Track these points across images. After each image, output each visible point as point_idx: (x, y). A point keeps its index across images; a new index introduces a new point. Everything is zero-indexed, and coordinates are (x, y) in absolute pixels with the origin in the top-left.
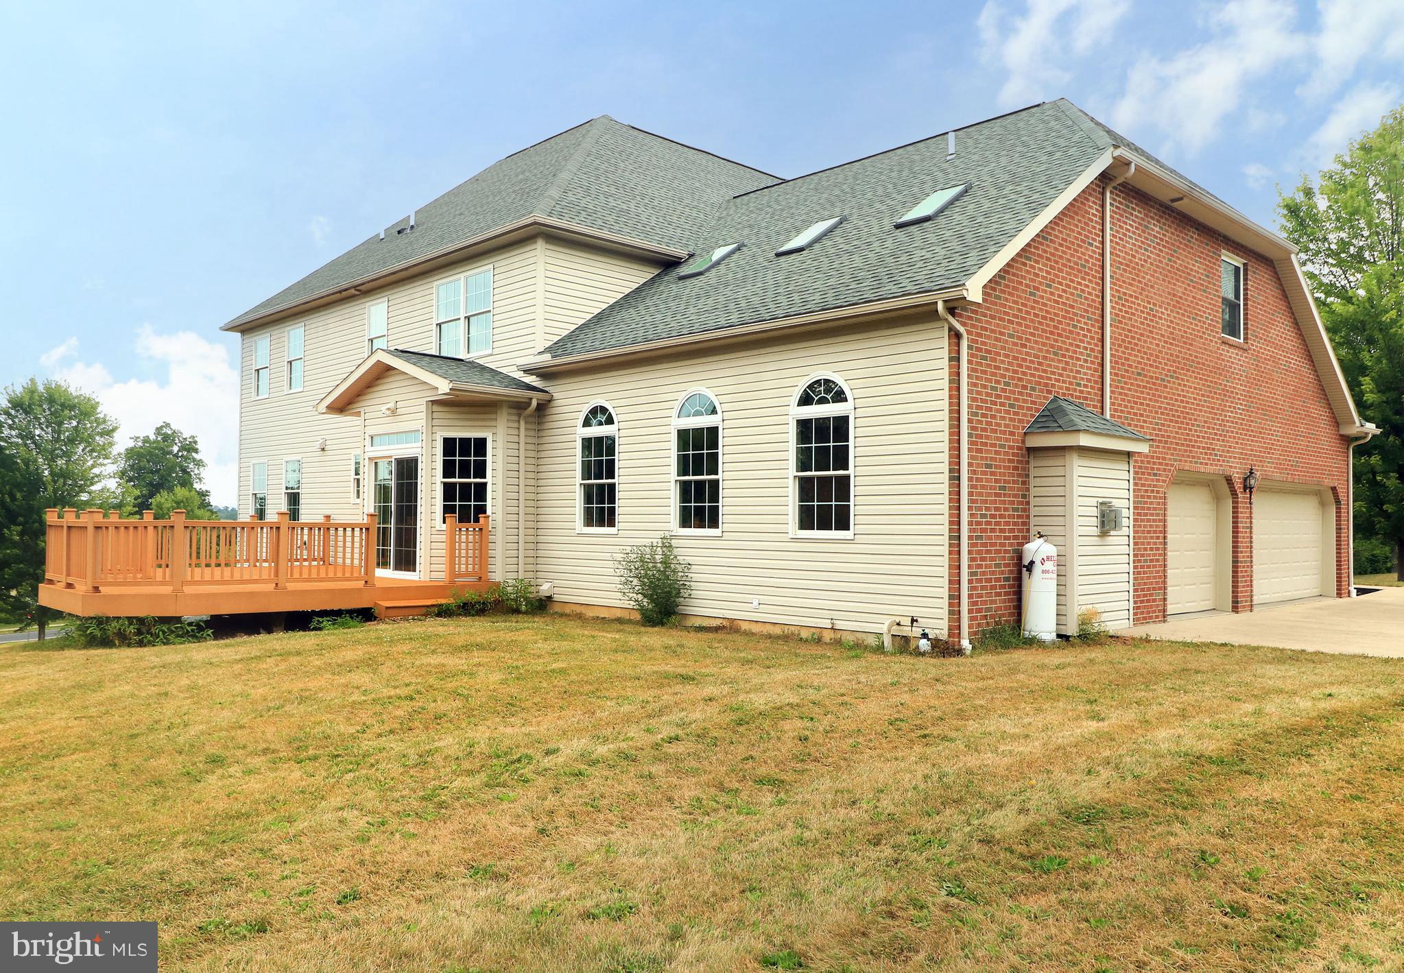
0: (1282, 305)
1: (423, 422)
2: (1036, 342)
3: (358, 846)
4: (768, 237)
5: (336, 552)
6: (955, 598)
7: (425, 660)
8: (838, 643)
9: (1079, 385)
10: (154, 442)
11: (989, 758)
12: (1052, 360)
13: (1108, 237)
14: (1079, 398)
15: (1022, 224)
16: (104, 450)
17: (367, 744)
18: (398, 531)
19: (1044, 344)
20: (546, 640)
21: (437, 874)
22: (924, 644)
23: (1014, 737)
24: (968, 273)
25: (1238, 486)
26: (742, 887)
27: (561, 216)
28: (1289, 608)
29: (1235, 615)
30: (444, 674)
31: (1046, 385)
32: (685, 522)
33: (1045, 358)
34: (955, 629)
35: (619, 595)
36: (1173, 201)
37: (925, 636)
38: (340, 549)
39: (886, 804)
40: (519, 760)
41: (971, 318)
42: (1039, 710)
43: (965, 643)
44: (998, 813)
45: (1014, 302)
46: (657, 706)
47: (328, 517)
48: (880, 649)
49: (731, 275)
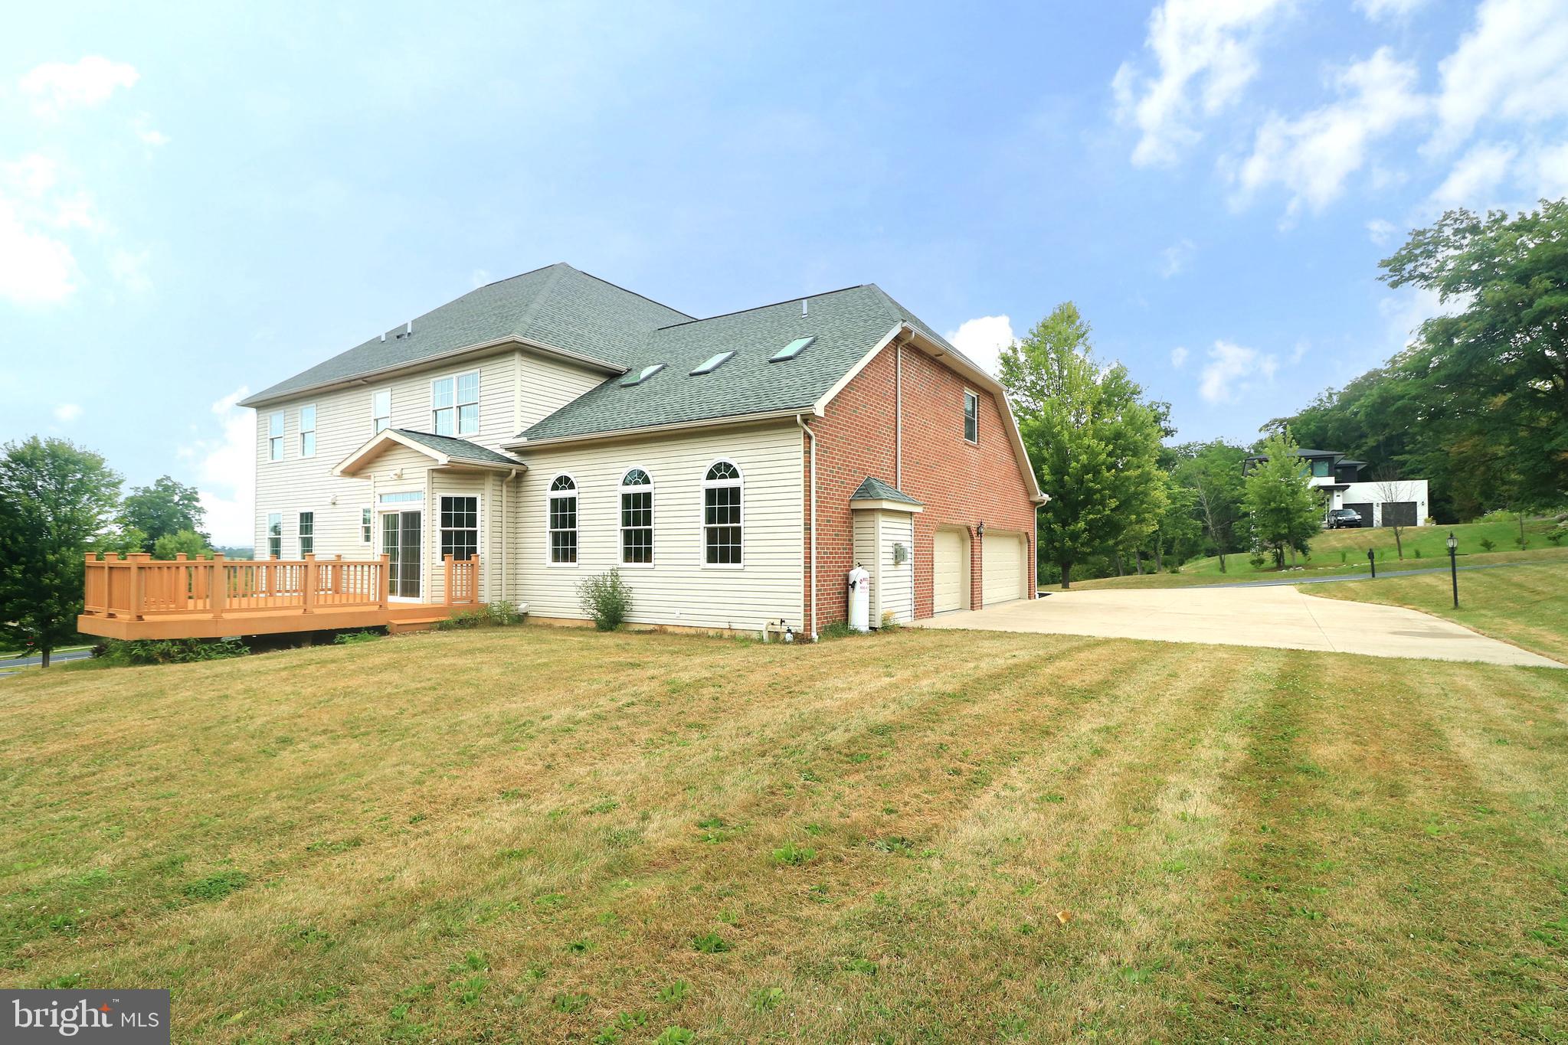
0: (998, 422)
1: (426, 485)
2: (857, 442)
3: (418, 787)
4: (684, 361)
5: (348, 583)
6: (808, 606)
7: (439, 662)
8: (733, 638)
9: (882, 469)
10: (155, 492)
11: (828, 702)
12: (867, 454)
13: (899, 377)
14: (882, 478)
15: (849, 367)
16: (110, 499)
17: (406, 722)
18: (404, 567)
19: (862, 444)
20: (529, 644)
21: (479, 799)
22: (789, 637)
23: (843, 690)
24: (816, 397)
25: (974, 533)
26: (684, 787)
27: (533, 337)
28: (1002, 606)
29: (972, 612)
30: (457, 671)
31: (863, 469)
32: (627, 559)
33: (862, 452)
34: (808, 626)
35: (581, 611)
36: (937, 356)
37: (789, 631)
38: (352, 581)
39: (768, 733)
40: (524, 724)
41: (818, 426)
42: (857, 673)
43: (814, 635)
44: (834, 733)
45: (844, 416)
46: (617, 684)
47: (339, 556)
48: (761, 641)
49: (658, 387)
